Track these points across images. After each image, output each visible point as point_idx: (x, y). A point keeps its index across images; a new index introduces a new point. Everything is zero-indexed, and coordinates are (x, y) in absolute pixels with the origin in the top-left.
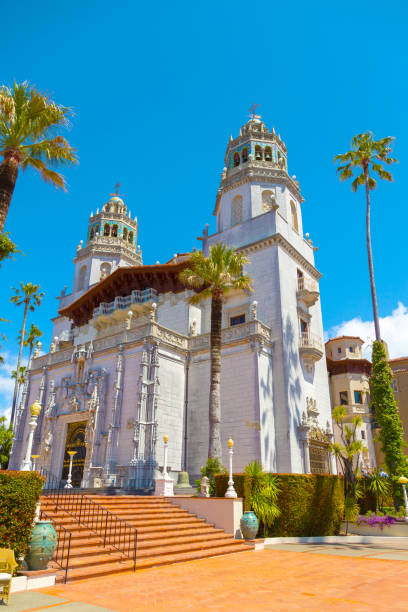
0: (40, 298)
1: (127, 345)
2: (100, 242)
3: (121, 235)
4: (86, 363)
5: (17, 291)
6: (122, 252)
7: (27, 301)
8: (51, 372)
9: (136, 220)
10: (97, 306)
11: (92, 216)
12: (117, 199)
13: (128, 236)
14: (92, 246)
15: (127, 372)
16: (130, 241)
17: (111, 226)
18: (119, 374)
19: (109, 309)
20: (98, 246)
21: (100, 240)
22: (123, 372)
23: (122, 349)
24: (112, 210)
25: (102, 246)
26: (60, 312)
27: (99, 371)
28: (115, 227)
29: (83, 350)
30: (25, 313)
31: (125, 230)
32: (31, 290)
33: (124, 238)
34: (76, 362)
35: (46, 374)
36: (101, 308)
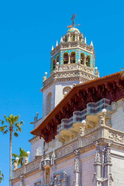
0: (20, 126)
1: (82, 150)
2: (61, 70)
3: (78, 60)
4: (51, 169)
5: (3, 122)
6: (81, 75)
7: (11, 129)
8: (26, 180)
9: (92, 44)
10: (60, 123)
11: (53, 49)
12: (73, 29)
13: (85, 60)
14: (54, 75)
15: (84, 173)
16: (88, 64)
17: (69, 54)
18: (77, 175)
19: (69, 124)
20: (59, 74)
21: (61, 68)
22: (80, 173)
23: (79, 153)
24: (70, 39)
25: (63, 73)
26: (33, 133)
27: (62, 175)
28: (73, 55)
29: (48, 159)
30: (11, 139)
31: (82, 55)
32: (13, 120)
33: (82, 62)
34: (43, 169)
35: (23, 181)
36: (63, 124)
